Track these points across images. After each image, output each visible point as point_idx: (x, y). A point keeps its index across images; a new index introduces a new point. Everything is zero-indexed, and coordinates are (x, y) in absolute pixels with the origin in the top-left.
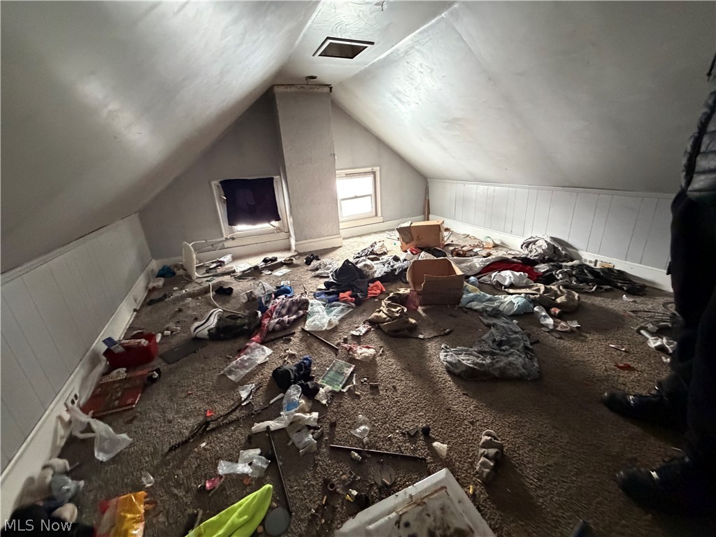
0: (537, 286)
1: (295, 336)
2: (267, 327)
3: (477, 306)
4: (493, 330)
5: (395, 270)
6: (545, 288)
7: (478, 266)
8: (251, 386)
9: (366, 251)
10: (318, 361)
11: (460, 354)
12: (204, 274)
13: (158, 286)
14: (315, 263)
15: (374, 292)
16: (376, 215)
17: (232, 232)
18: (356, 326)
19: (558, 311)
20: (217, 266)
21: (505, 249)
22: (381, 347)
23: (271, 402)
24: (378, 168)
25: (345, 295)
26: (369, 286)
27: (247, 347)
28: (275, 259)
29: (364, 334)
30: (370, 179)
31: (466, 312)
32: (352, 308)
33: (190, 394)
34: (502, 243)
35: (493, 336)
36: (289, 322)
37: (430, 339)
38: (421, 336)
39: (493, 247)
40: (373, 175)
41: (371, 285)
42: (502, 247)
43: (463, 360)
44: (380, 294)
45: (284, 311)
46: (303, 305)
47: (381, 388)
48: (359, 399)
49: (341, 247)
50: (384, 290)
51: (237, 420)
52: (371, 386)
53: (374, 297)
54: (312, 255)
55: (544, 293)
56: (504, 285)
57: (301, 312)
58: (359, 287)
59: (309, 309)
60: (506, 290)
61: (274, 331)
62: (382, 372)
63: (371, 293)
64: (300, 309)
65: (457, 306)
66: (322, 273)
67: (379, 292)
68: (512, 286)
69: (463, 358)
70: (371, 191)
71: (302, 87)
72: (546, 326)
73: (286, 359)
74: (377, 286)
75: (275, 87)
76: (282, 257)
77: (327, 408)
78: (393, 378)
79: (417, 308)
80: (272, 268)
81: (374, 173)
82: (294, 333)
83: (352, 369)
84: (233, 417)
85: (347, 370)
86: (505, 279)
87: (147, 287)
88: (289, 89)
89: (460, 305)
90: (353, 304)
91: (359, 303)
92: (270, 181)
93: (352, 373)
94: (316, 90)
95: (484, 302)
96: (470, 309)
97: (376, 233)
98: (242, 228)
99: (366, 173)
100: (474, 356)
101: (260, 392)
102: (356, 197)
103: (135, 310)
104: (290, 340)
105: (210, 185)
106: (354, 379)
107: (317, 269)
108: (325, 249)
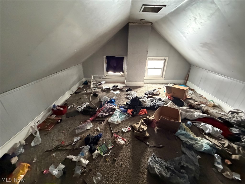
0: (224, 141)
1: (104, 122)
2: (97, 115)
3: (183, 138)
4: (183, 156)
5: (156, 105)
6: (229, 144)
7: (196, 117)
8: (79, 138)
9: (150, 92)
10: (104, 137)
11: (157, 164)
12: (95, 86)
13: (81, 87)
14: (129, 92)
15: (142, 113)
16: (162, 77)
17: (107, 74)
18: (126, 126)
19: (229, 163)
20: (100, 84)
21: (219, 110)
22: (129, 141)
23: (80, 148)
24: (168, 58)
25: (130, 111)
26: (141, 110)
27: (87, 121)
28: (117, 86)
29: (126, 132)
30: (163, 62)
31: (176, 139)
32: (130, 117)
33: (63, 132)
34: (219, 106)
35: (182, 160)
36: (105, 116)
37: (151, 147)
38: (148, 143)
39: (213, 106)
40: (164, 61)
41: (142, 109)
42: (218, 108)
43: (156, 168)
44: (144, 114)
45: (106, 111)
46: (113, 110)
47: (117, 162)
48: (106, 163)
49: (143, 87)
50: (147, 113)
51: (67, 150)
52: (114, 159)
53: (141, 115)
54: (130, 88)
55: (226, 147)
56: (205, 132)
57: (111, 113)
58: (136, 109)
59: (115, 113)
60: (205, 135)
61: (99, 117)
62: (122, 154)
63: (140, 113)
64: (111, 111)
65: (174, 134)
66: (129, 97)
67: (144, 113)
68: (209, 135)
69: (157, 167)
70: (162, 67)
71: (140, 23)
72: (217, 168)
73: (95, 131)
74: (144, 111)
75: (129, 24)
76: (120, 86)
77: (93, 161)
78: (124, 159)
79: (155, 127)
80: (114, 90)
81: (165, 60)
82: (104, 121)
83: (112, 147)
84: (67, 148)
85: (110, 147)
86: (207, 129)
87: (78, 87)
88: (134, 24)
89: (175, 134)
90: (131, 116)
91: (133, 116)
92: (122, 58)
93: (111, 149)
94: (145, 24)
95: (187, 138)
96: (179, 138)
97: (160, 84)
98: (111, 73)
99: (162, 59)
100: (163, 168)
101: (80, 142)
102: (155, 68)
103: (71, 94)
104: (101, 123)
105: (103, 57)
106: (110, 152)
107: (128, 95)
108: (136, 86)
